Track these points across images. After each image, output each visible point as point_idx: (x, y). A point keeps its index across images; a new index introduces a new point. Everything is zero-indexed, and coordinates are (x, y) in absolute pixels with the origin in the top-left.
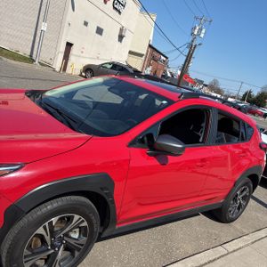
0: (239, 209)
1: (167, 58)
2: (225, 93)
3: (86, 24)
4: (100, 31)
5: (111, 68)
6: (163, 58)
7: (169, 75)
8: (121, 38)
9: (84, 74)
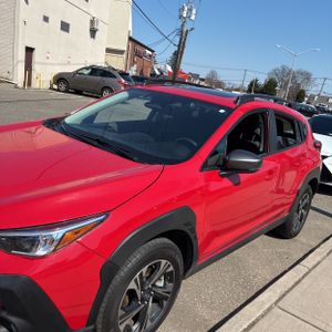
0: (301, 220)
1: (153, 51)
2: (227, 86)
3: (46, 19)
4: (65, 27)
5: (90, 74)
6: (148, 52)
7: (158, 73)
8: (93, 32)
9: (55, 87)
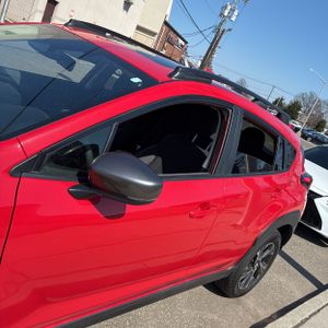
0: (255, 275)
1: (186, 42)
6: (181, 41)
7: (187, 65)
8: (127, 5)
